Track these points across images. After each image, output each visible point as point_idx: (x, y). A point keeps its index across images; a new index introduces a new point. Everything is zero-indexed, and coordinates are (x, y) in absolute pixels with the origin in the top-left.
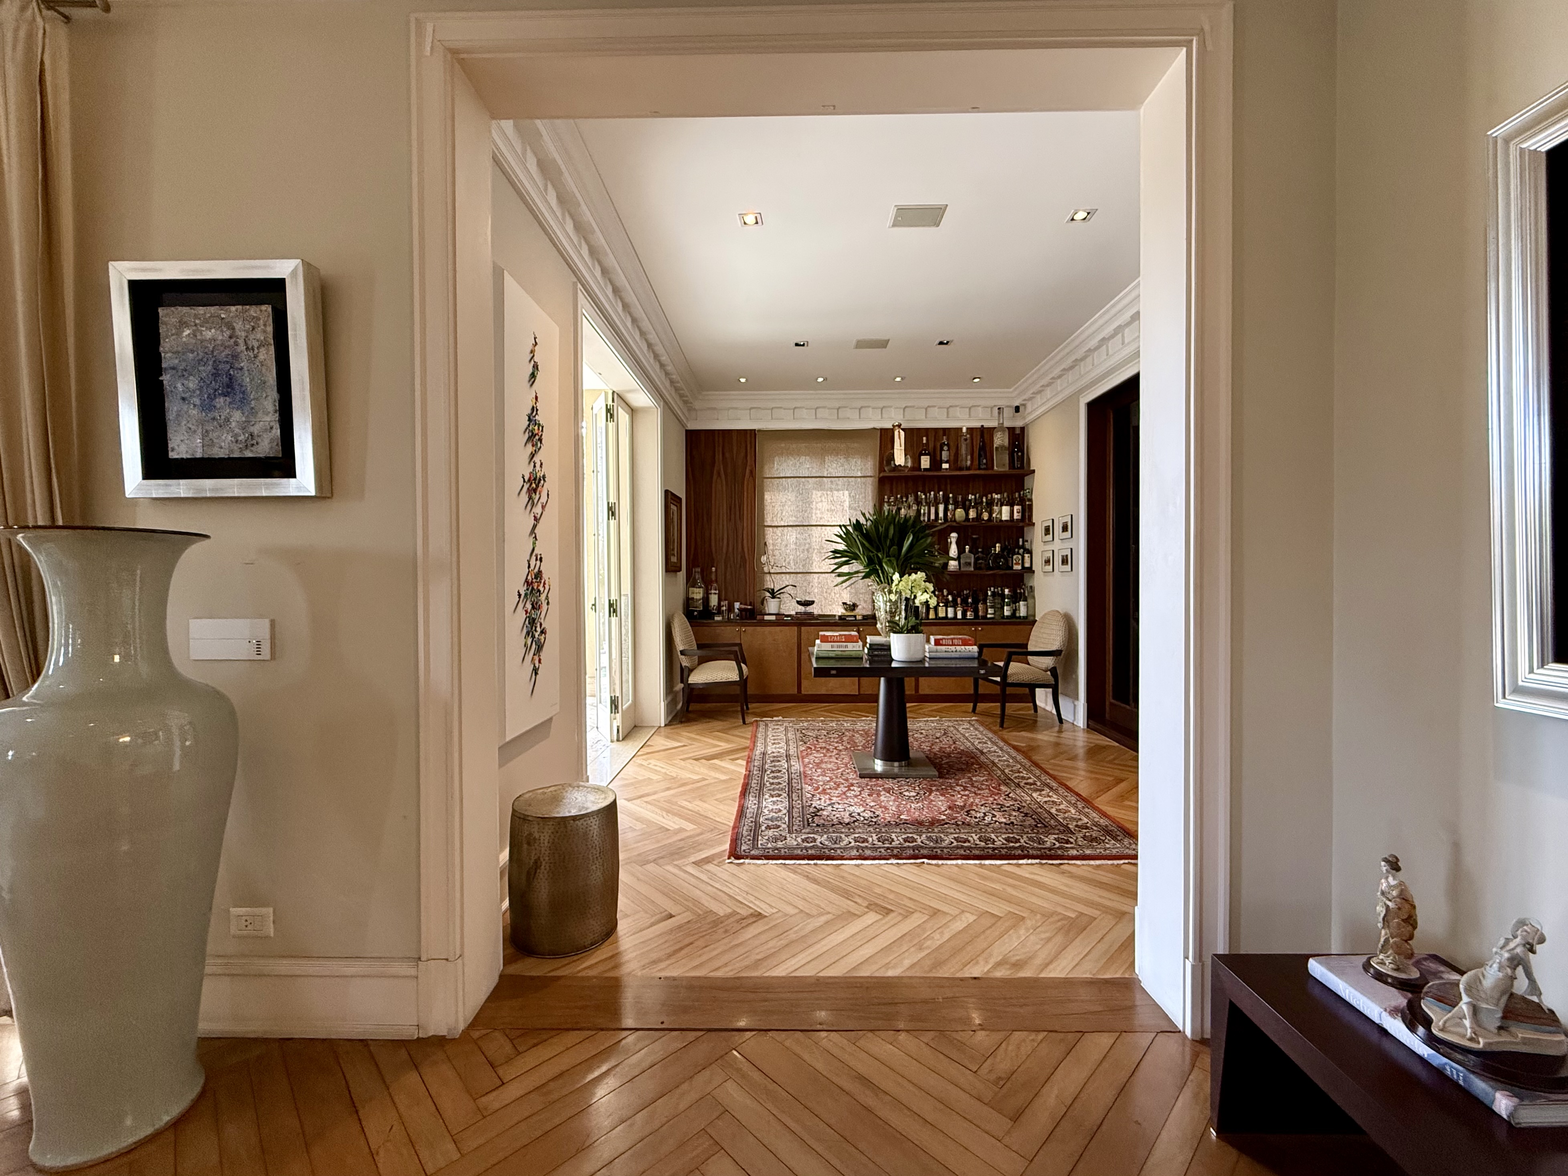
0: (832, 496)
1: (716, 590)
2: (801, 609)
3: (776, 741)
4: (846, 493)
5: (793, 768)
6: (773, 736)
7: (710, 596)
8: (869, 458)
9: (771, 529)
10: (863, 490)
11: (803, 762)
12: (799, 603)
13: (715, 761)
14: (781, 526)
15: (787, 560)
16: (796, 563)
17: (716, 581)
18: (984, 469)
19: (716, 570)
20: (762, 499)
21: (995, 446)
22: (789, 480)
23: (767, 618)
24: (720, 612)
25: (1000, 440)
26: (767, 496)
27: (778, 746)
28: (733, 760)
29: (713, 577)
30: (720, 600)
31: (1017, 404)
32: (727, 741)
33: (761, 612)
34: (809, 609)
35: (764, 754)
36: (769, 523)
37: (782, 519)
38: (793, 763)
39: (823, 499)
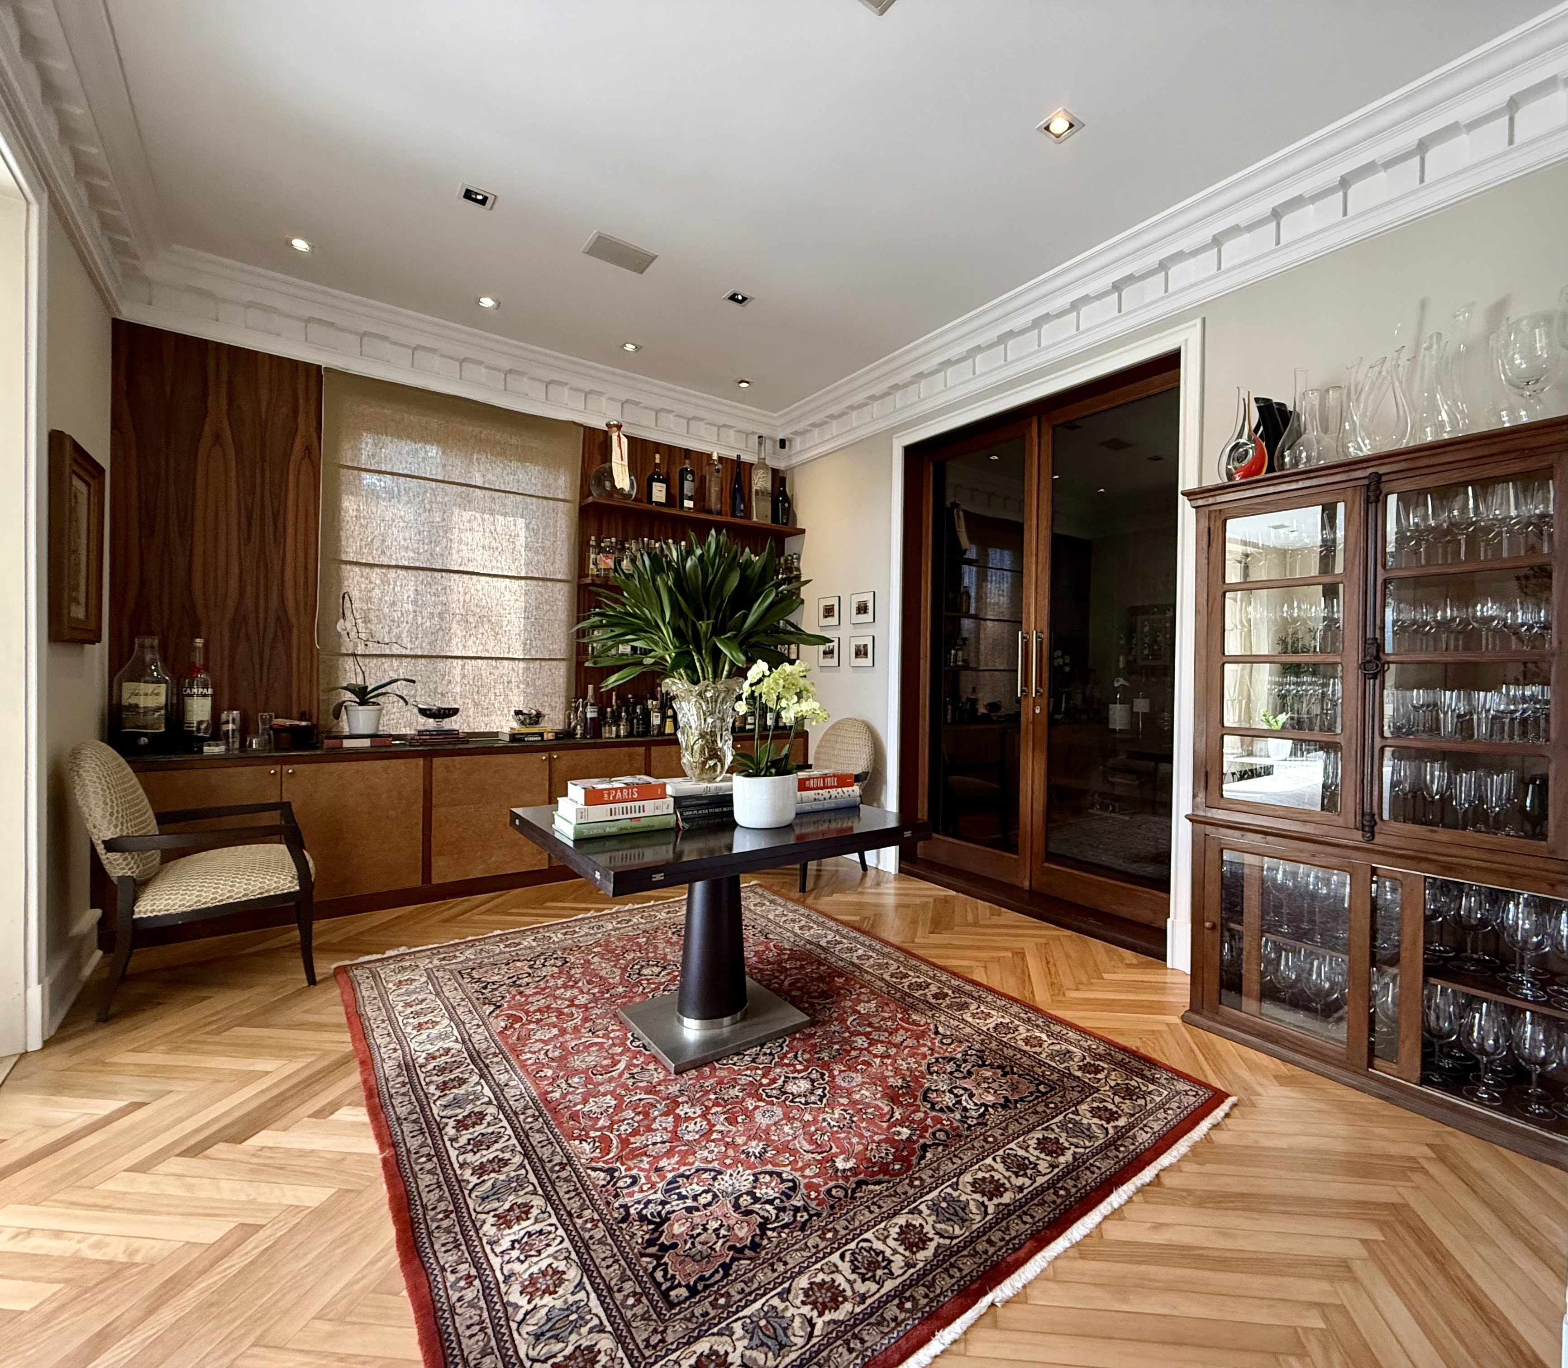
0: (493, 523)
1: (206, 686)
2: (431, 724)
3: (423, 1019)
4: (521, 522)
5: (509, 1093)
6: (408, 1005)
7: (188, 701)
8: (562, 471)
9: (357, 569)
10: (551, 522)
11: (523, 1066)
12: (424, 712)
13: (263, 1139)
14: (382, 566)
15: (395, 631)
16: (414, 638)
17: (206, 668)
18: (741, 517)
19: (206, 645)
20: (335, 510)
21: (754, 488)
22: (402, 479)
23: (347, 743)
24: (216, 733)
25: (761, 481)
26: (349, 505)
27: (434, 1032)
28: (322, 1113)
29: (198, 659)
30: (216, 712)
31: (781, 436)
32: (280, 1050)
33: (329, 732)
34: (449, 724)
35: (408, 1067)
36: (351, 557)
37: (383, 552)
38: (503, 1078)
39: (475, 526)
